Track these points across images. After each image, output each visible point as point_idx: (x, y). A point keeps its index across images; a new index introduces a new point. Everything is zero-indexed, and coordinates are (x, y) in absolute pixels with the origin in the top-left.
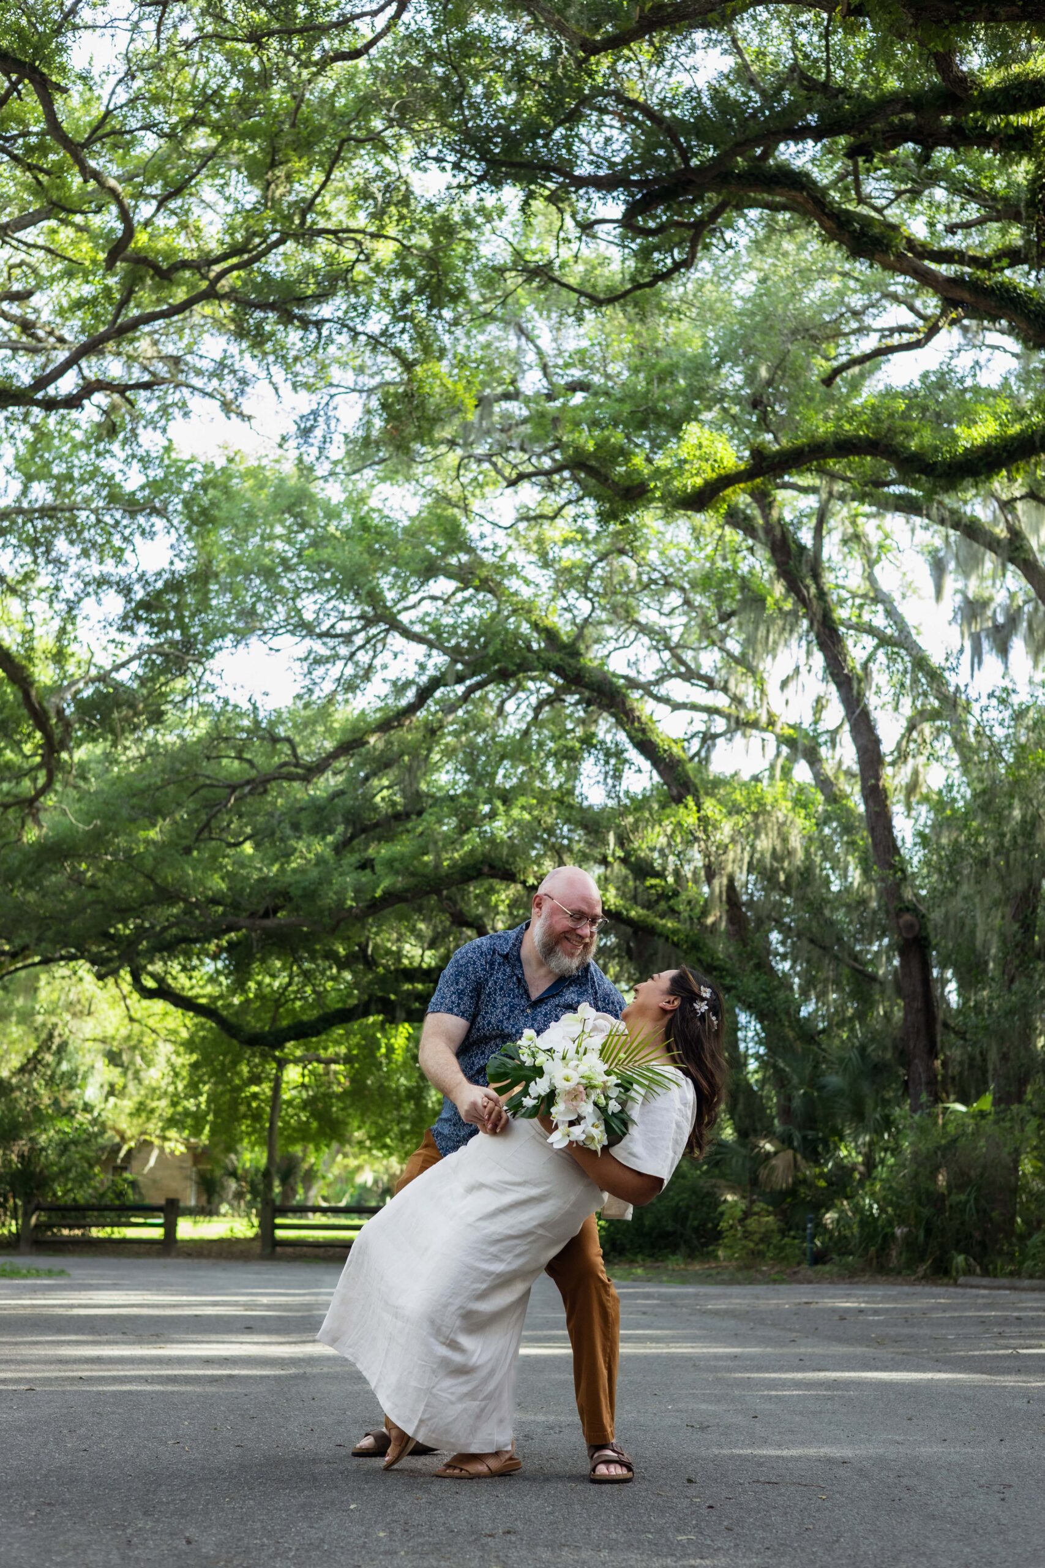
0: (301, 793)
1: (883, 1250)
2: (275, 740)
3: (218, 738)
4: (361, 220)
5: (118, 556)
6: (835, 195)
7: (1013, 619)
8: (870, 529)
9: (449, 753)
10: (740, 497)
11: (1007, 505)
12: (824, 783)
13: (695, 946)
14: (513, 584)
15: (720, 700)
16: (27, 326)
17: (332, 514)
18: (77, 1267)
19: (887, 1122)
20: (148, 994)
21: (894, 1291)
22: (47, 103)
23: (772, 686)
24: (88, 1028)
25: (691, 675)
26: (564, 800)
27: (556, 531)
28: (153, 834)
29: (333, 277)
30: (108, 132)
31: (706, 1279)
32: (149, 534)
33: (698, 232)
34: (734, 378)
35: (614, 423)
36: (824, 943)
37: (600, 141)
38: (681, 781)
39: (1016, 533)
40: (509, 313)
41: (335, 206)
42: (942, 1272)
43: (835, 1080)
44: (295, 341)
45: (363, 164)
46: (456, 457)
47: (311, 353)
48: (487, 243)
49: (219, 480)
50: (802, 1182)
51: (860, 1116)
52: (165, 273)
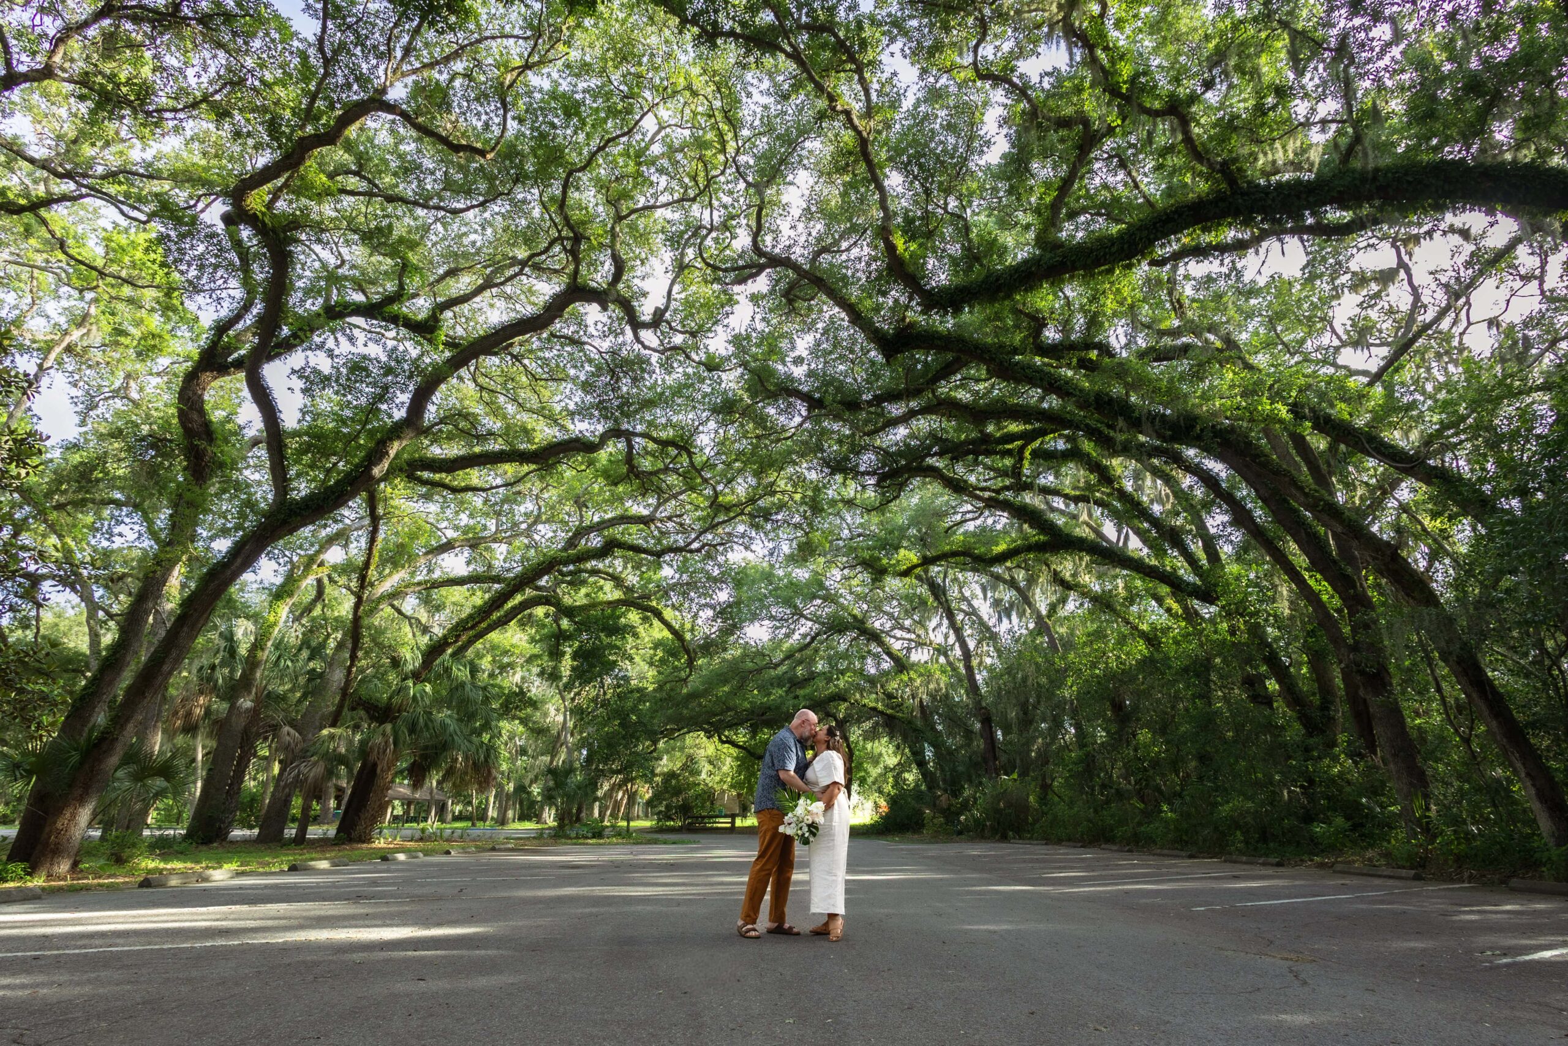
0: (773, 673)
1: (983, 830)
2: (764, 655)
3: (745, 655)
4: (790, 489)
5: (711, 596)
6: (945, 471)
7: (1012, 605)
8: (961, 577)
9: (822, 658)
10: (918, 570)
11: (1009, 569)
12: (950, 663)
13: (910, 723)
14: (841, 600)
15: (913, 636)
16: (681, 525)
17: (780, 579)
18: (703, 838)
19: (981, 783)
20: (723, 742)
21: (989, 845)
22: (690, 458)
23: (930, 632)
24: (702, 752)
25: (902, 628)
26: (861, 672)
27: (854, 582)
28: (726, 689)
29: (781, 506)
30: (708, 465)
31: (922, 842)
32: (721, 589)
33: (901, 487)
34: (913, 531)
35: (875, 548)
36: (954, 720)
37: (867, 460)
38: (901, 665)
39: (1013, 578)
40: (838, 514)
41: (782, 483)
42: (1004, 838)
43: (961, 769)
44: (769, 527)
45: (790, 470)
46: (822, 560)
47: (774, 530)
48: (831, 493)
49: (743, 571)
50: (950, 805)
51: (970, 781)
52: (727, 508)
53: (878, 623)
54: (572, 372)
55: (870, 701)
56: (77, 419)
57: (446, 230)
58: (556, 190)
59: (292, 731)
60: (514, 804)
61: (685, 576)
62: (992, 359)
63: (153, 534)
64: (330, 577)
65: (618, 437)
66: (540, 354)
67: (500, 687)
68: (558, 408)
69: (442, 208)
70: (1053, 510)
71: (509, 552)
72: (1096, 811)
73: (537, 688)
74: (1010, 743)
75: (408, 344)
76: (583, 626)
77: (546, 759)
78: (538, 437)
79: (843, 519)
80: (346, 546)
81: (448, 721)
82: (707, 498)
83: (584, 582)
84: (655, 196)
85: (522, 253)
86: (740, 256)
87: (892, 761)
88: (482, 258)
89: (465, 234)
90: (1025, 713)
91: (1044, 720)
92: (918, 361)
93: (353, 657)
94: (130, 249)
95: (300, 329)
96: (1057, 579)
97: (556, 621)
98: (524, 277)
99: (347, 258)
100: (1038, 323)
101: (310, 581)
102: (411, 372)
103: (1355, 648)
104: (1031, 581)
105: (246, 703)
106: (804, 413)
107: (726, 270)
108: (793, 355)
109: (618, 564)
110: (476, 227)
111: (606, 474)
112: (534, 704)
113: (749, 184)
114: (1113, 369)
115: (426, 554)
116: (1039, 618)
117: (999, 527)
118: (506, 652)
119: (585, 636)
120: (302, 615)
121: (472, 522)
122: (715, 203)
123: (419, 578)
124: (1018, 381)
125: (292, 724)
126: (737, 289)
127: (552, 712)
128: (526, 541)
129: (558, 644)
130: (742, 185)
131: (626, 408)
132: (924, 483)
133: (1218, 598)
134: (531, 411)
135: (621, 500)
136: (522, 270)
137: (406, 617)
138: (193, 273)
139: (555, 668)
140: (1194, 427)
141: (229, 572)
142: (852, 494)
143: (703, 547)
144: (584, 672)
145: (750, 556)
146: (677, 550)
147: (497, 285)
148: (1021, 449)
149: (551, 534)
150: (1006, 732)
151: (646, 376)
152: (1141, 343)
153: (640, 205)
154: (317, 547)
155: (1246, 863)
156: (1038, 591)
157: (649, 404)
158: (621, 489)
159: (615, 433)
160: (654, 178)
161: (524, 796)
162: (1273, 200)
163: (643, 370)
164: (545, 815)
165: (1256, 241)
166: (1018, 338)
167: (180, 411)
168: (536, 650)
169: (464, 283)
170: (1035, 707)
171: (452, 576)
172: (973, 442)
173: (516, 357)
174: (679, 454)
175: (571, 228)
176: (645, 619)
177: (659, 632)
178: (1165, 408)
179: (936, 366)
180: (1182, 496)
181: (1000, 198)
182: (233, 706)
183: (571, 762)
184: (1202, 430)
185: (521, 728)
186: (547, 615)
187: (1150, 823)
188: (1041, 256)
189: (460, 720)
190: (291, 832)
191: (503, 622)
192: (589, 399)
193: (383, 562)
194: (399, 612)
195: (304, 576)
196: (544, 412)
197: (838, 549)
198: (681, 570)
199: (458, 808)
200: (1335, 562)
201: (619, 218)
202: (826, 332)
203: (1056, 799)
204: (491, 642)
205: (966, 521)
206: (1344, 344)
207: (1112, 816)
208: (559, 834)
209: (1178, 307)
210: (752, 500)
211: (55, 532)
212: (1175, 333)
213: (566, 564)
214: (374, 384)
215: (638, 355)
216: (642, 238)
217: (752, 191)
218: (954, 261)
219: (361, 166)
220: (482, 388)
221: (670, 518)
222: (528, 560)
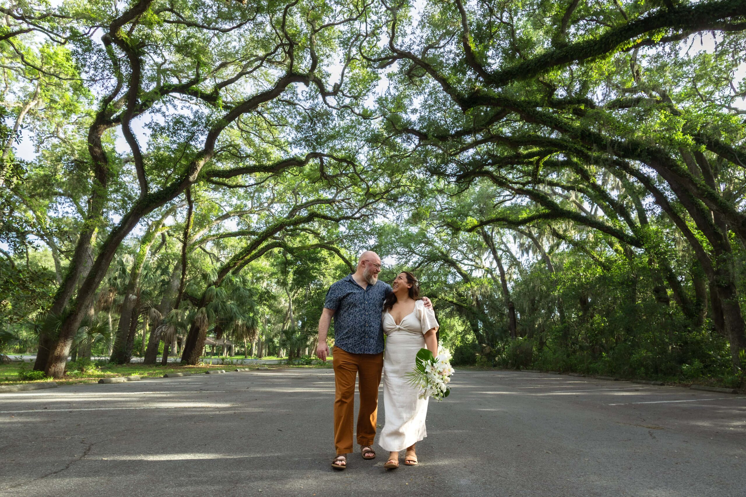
1: (507, 365)
2: (393, 273)
4: (409, 184)
5: (365, 242)
6: (494, 173)
7: (529, 247)
8: (502, 231)
9: (424, 275)
10: (478, 228)
11: (529, 227)
12: (493, 278)
13: (470, 309)
14: (436, 244)
15: (473, 263)
16: (349, 204)
17: (402, 233)
19: (507, 341)
21: (510, 372)
22: (354, 168)
23: (483, 261)
25: (468, 259)
26: (445, 282)
27: (443, 234)
29: (403, 194)
30: (364, 171)
31: (474, 370)
32: (371, 238)
33: (470, 182)
34: (476, 206)
35: (454, 216)
36: (494, 308)
37: (451, 168)
38: (467, 278)
39: (530, 232)
40: (435, 197)
41: (404, 181)
42: (518, 369)
43: (497, 333)
44: (397, 204)
45: (408, 173)
46: (425, 222)
47: (400, 206)
48: (431, 186)
49: (382, 228)
50: (491, 352)
51: (502, 340)
52: (374, 195)
53: (455, 256)
54: (290, 120)
55: (449, 297)
56: (34, 149)
57: (219, 40)
58: (279, 15)
59: (156, 311)
60: (266, 347)
61: (352, 232)
62: (523, 111)
63: (80, 210)
64: (168, 232)
65: (316, 157)
66: (272, 111)
67: (257, 290)
68: (283, 141)
69: (217, 29)
70: (555, 193)
71: (259, 219)
72: (568, 356)
73: (275, 289)
74: (524, 320)
75: (203, 107)
76: (298, 258)
77: (281, 325)
78: (273, 157)
79: (437, 200)
80: (175, 216)
81: (232, 306)
82: (363, 189)
83: (298, 235)
84: (334, 17)
85: (261, 53)
86: (383, 52)
87: (460, 329)
88: (239, 56)
89: (229, 42)
90: (533, 305)
91: (543, 309)
92: (482, 111)
93: (184, 274)
94: (54, 56)
95: (147, 101)
96: (555, 233)
97: (284, 255)
98: (263, 68)
99: (167, 58)
100: (551, 88)
101: (158, 234)
102: (206, 124)
103: (718, 273)
104: (541, 234)
105: (133, 297)
106: (417, 142)
107: (374, 61)
108: (411, 108)
109: (316, 225)
110: (236, 37)
111: (309, 176)
112: (274, 298)
113: (388, 8)
114: (593, 115)
115: (216, 220)
116: (544, 256)
117: (524, 204)
118: (260, 272)
119: (299, 263)
120: (156, 252)
121: (239, 203)
122: (368, 20)
123: (213, 233)
124: (538, 123)
125: (156, 307)
126: (380, 71)
127: (283, 302)
128: (267, 213)
129: (286, 267)
130: (384, 9)
131: (320, 140)
132: (482, 180)
133: (643, 245)
134: (268, 142)
135: (317, 191)
136: (262, 63)
137: (208, 253)
138: (92, 72)
139: (285, 280)
140: (637, 149)
141: (122, 232)
142: (442, 186)
143: (361, 216)
144: (300, 281)
145: (386, 220)
146: (348, 218)
147: (248, 73)
148: (538, 161)
149: (280, 209)
150: (522, 313)
151: (330, 122)
152: (613, 97)
153: (326, 23)
154: (161, 217)
155: (644, 384)
156: (545, 239)
157: (332, 137)
158: (317, 185)
159: (314, 155)
160: (334, 7)
161: (270, 343)
162: (693, 15)
163: (328, 119)
164: (281, 352)
165: (685, 35)
166: (539, 97)
167: (90, 147)
168: (275, 270)
169: (230, 71)
170: (539, 302)
171: (230, 232)
172: (510, 157)
173: (259, 113)
174: (348, 165)
175: (288, 38)
176: (331, 254)
177: (338, 261)
178: (622, 138)
179: (492, 114)
180: (629, 187)
181: (534, 10)
182: (127, 297)
183: (294, 327)
184: (641, 151)
185: (267, 310)
186: (279, 252)
187: (596, 363)
188: (554, 52)
189: (238, 306)
190: (159, 359)
191: (256, 256)
192: (299, 135)
193: (195, 224)
194: (204, 250)
195: (156, 231)
196: (274, 143)
197: (434, 216)
198: (350, 228)
199: (237, 349)
200: (712, 225)
201: (315, 31)
202: (431, 94)
203: (548, 349)
204: (251, 266)
205: (505, 201)
206: (737, 95)
207: (576, 359)
208: (289, 362)
209: (637, 75)
210: (387, 191)
211: (32, 210)
212: (633, 90)
213: (289, 226)
214: (188, 131)
215: (326, 110)
216: (327, 42)
217: (389, 12)
218: (504, 51)
219: (172, 5)
220: (242, 130)
221: (343, 200)
222: (269, 223)
